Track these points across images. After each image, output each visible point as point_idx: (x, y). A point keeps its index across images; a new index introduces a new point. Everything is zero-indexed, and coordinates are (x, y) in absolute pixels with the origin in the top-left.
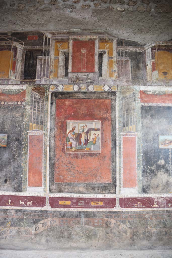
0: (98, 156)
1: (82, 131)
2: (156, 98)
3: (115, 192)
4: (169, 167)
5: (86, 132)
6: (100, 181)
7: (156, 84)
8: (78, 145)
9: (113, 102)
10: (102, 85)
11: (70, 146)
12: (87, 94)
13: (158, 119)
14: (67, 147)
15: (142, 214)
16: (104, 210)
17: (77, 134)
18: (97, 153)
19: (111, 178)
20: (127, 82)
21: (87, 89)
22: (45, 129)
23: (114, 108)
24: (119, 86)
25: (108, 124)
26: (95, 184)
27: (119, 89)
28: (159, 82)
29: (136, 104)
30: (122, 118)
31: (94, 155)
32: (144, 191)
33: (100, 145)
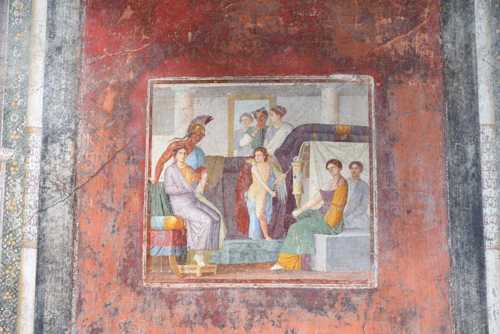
0: (361, 313)
1: (252, 144)
5: (278, 153)
8: (230, 236)
11: (174, 243)
14: (154, 253)
17: (220, 167)
18: (353, 286)
22: (13, 136)
25: (422, 95)
31: (332, 306)
33: (372, 233)
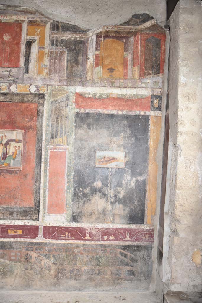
0: (18, 174)
2: (96, 103)
3: (37, 219)
4: (107, 190)
5: (5, 144)
6: (19, 204)
7: (97, 85)
9: (40, 106)
10: (28, 84)
12: (8, 96)
13: (97, 129)
15: (71, 247)
16: (23, 240)
18: (17, 169)
19: (33, 201)
20: (60, 81)
21: (8, 89)
23: (41, 114)
24: (49, 86)
25: (32, 134)
26: (14, 209)
27: (49, 90)
28: (102, 82)
29: (69, 110)
30: (50, 127)
31: (13, 173)
32: (74, 219)
33: (21, 160)
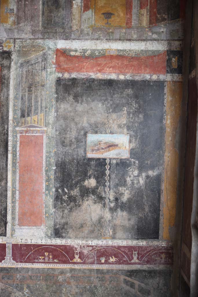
2: (86, 64)
3: (4, 234)
4: (105, 191)
7: (87, 37)
9: (4, 70)
13: (87, 102)
15: (53, 274)
20: (33, 32)
23: (6, 81)
24: (17, 40)
27: (16, 46)
28: (94, 33)
29: (47, 75)
30: (20, 100)
32: (57, 233)
